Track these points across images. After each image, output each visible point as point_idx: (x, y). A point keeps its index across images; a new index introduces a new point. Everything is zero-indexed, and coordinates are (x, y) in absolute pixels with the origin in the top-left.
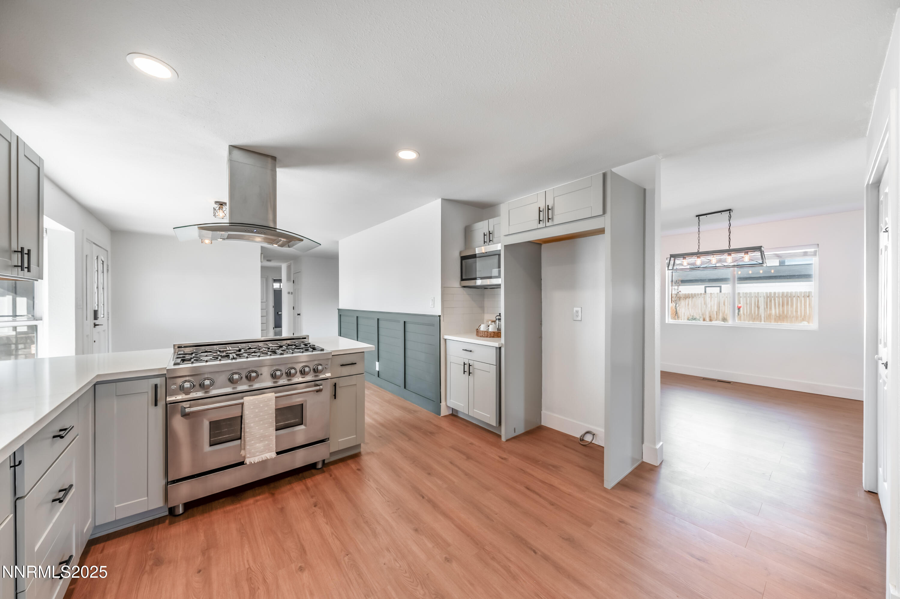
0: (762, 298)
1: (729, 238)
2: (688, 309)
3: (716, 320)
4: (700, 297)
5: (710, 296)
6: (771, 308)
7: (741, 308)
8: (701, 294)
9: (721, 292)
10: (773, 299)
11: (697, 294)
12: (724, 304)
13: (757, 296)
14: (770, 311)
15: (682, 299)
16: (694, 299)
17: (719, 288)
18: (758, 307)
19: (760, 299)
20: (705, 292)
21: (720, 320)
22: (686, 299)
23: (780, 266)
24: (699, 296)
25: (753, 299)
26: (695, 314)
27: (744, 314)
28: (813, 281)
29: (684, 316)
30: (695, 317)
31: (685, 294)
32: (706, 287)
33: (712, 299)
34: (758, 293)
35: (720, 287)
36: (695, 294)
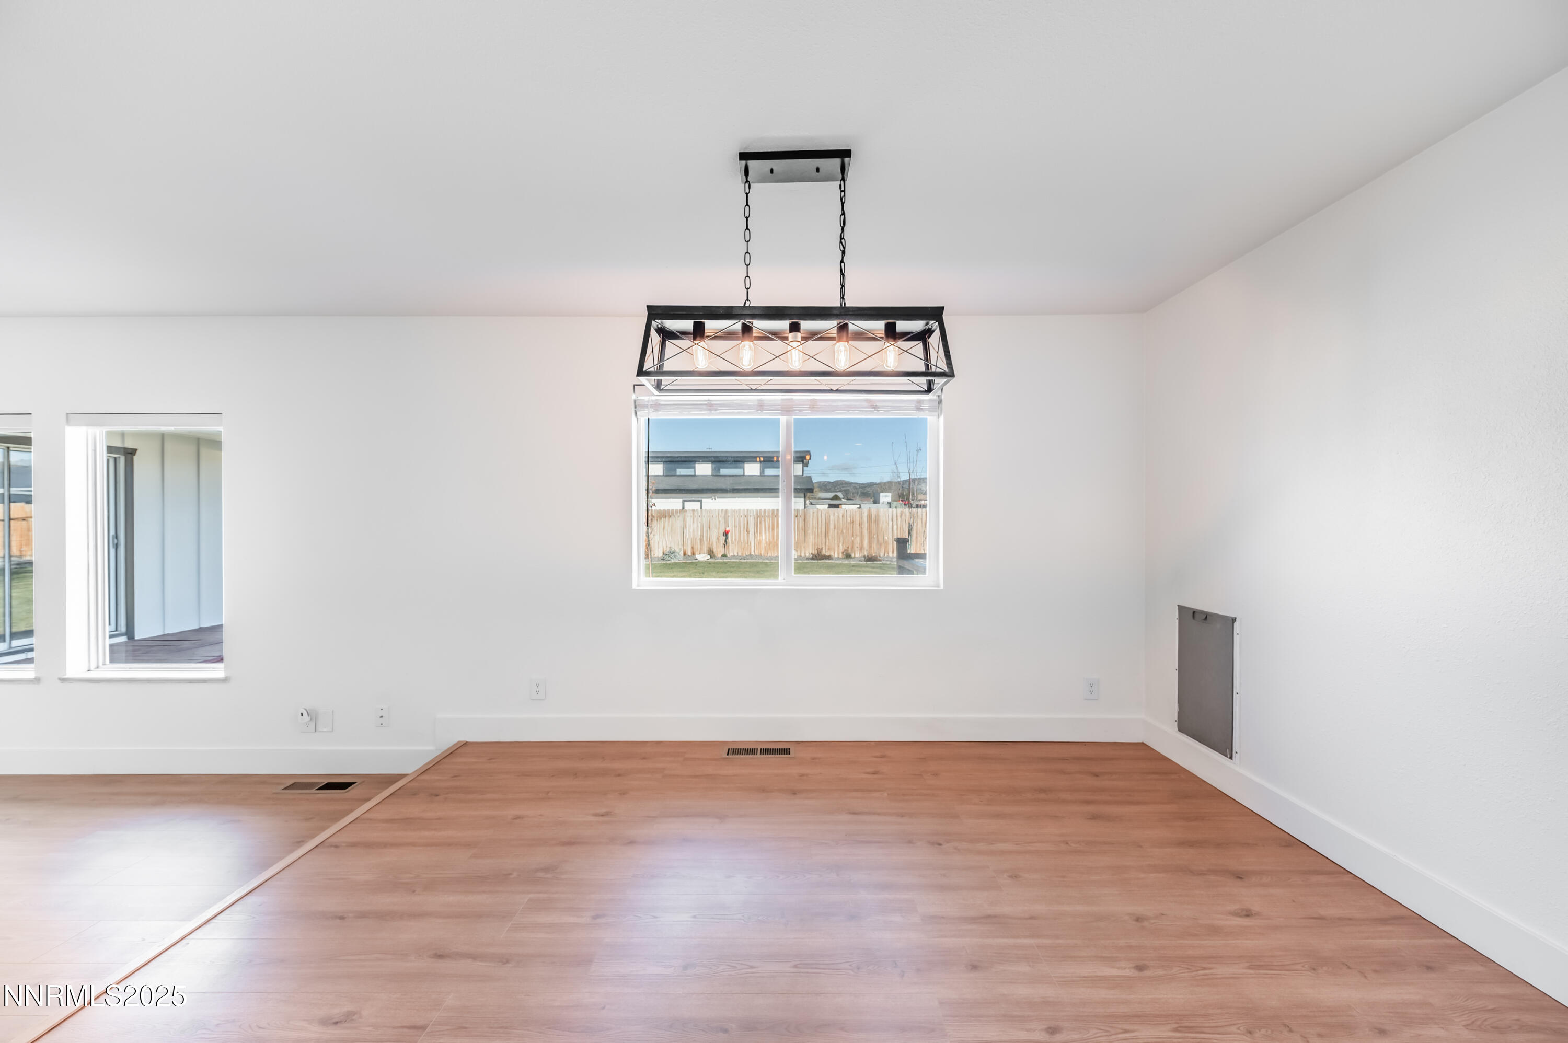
0: (752, 518)
1: (843, 274)
2: (664, 535)
3: (700, 554)
4: (679, 516)
5: (692, 515)
6: (761, 533)
7: (729, 534)
8: (677, 511)
9: (701, 508)
10: (763, 520)
11: (676, 510)
12: (709, 528)
13: (747, 513)
14: (760, 536)
15: (656, 519)
16: (672, 519)
17: (699, 503)
18: (748, 532)
19: (749, 518)
20: (683, 508)
21: (705, 552)
22: (660, 519)
23: (761, 476)
24: (679, 514)
25: (742, 519)
26: (673, 545)
27: (732, 543)
28: (779, 497)
29: (658, 548)
30: (673, 550)
31: (659, 511)
32: (684, 501)
33: (695, 518)
34: (748, 510)
35: (701, 501)
36: (673, 510)
